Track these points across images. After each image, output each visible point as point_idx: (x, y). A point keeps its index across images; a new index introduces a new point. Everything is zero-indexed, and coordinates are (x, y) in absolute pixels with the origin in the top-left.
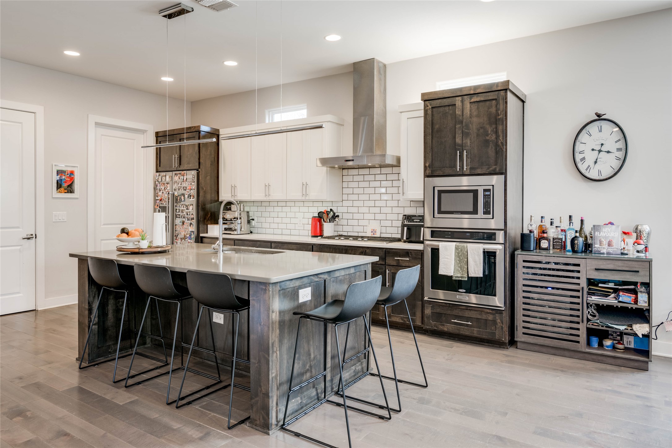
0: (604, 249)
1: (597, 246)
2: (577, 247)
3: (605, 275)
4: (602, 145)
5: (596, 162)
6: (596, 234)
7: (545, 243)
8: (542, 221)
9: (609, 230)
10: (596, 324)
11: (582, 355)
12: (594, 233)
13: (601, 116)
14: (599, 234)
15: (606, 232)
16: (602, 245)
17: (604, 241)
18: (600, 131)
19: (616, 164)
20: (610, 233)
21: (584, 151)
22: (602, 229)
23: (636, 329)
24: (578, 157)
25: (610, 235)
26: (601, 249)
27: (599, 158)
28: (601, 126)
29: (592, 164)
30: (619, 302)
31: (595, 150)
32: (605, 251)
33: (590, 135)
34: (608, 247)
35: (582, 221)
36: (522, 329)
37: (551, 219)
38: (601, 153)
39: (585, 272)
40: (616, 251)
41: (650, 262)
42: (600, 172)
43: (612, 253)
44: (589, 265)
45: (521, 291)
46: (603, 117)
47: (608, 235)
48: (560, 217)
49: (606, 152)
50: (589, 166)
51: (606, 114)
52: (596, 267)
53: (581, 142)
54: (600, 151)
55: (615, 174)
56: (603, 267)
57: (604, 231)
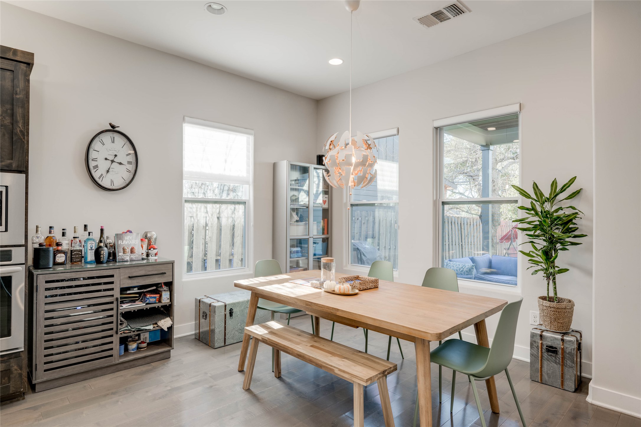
0: (128, 257)
1: (120, 255)
2: (103, 258)
3: (138, 281)
4: (116, 156)
5: (108, 171)
6: (119, 242)
7: (61, 257)
8: (50, 232)
9: (131, 238)
10: (128, 332)
11: (114, 368)
12: (118, 241)
13: (115, 128)
14: (122, 243)
15: (128, 240)
16: (125, 252)
17: (127, 249)
18: (113, 142)
19: (128, 176)
20: (132, 241)
21: (97, 158)
22: (124, 237)
23: (162, 325)
24: (92, 164)
25: (132, 242)
26: (125, 257)
27: (112, 168)
28: (114, 138)
29: (104, 173)
30: (147, 304)
31: (108, 160)
32: (128, 258)
33: (104, 144)
34: (131, 254)
35: (102, 230)
36: (44, 366)
37: (63, 230)
38: (114, 163)
39: (118, 283)
40: (138, 257)
41: (173, 263)
42: (113, 181)
43: (134, 260)
44: (122, 274)
45: (42, 320)
46: (117, 129)
47: (130, 243)
48: (75, 227)
49: (118, 163)
50: (102, 175)
51: (119, 127)
52: (129, 275)
53: (94, 149)
54: (113, 161)
55: (128, 185)
56: (136, 274)
57: (126, 239)
